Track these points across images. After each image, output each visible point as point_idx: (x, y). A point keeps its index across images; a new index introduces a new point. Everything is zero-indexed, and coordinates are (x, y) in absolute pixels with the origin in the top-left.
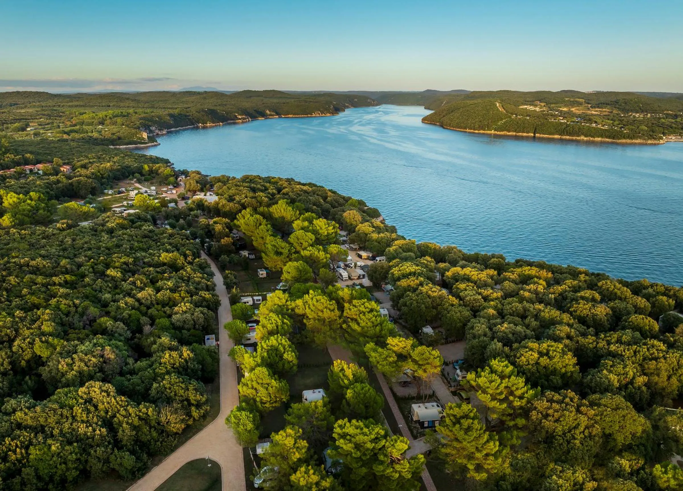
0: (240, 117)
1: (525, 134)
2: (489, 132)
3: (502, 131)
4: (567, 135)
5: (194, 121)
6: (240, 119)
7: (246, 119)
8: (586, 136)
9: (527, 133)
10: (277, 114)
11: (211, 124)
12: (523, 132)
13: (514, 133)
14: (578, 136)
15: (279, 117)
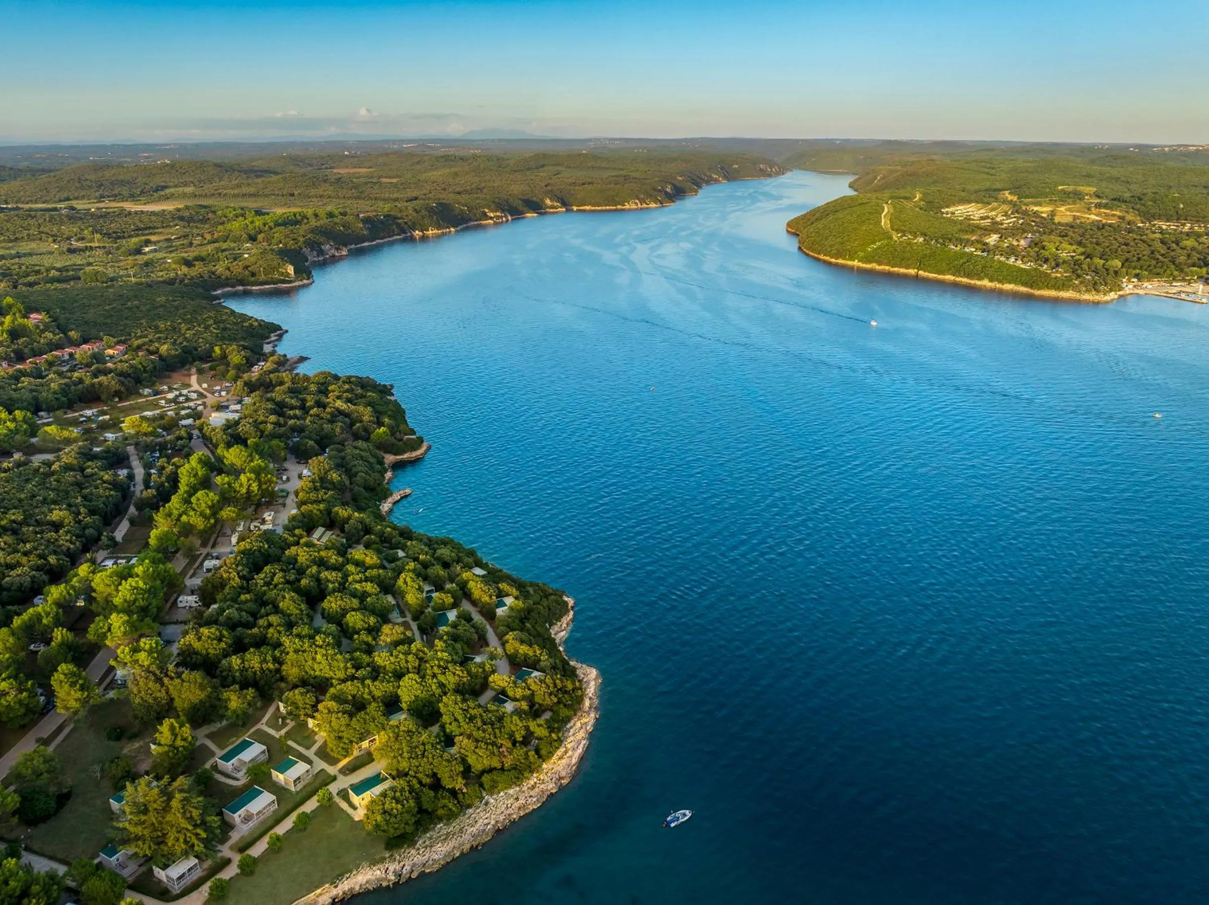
0: (492, 215)
1: (902, 270)
2: (850, 263)
3: (870, 262)
4: (965, 276)
5: (406, 227)
6: (491, 218)
7: (501, 217)
8: (991, 280)
9: (907, 267)
10: (564, 204)
11: (435, 231)
12: (900, 266)
13: (887, 268)
14: (979, 279)
15: (567, 210)
